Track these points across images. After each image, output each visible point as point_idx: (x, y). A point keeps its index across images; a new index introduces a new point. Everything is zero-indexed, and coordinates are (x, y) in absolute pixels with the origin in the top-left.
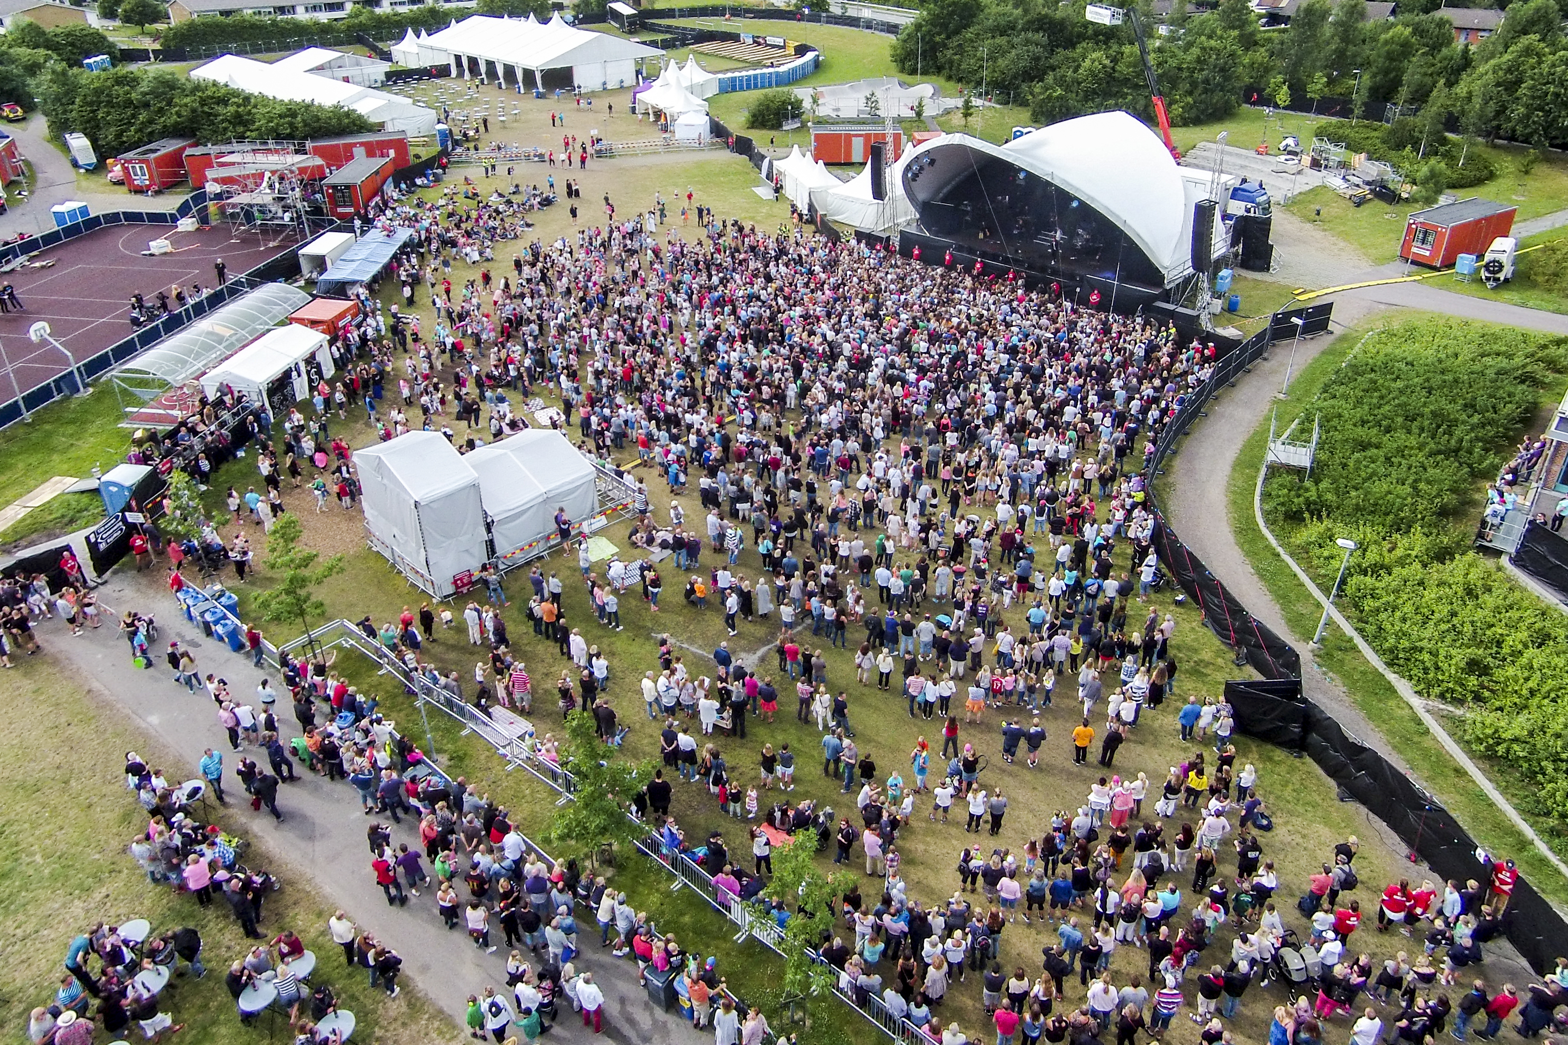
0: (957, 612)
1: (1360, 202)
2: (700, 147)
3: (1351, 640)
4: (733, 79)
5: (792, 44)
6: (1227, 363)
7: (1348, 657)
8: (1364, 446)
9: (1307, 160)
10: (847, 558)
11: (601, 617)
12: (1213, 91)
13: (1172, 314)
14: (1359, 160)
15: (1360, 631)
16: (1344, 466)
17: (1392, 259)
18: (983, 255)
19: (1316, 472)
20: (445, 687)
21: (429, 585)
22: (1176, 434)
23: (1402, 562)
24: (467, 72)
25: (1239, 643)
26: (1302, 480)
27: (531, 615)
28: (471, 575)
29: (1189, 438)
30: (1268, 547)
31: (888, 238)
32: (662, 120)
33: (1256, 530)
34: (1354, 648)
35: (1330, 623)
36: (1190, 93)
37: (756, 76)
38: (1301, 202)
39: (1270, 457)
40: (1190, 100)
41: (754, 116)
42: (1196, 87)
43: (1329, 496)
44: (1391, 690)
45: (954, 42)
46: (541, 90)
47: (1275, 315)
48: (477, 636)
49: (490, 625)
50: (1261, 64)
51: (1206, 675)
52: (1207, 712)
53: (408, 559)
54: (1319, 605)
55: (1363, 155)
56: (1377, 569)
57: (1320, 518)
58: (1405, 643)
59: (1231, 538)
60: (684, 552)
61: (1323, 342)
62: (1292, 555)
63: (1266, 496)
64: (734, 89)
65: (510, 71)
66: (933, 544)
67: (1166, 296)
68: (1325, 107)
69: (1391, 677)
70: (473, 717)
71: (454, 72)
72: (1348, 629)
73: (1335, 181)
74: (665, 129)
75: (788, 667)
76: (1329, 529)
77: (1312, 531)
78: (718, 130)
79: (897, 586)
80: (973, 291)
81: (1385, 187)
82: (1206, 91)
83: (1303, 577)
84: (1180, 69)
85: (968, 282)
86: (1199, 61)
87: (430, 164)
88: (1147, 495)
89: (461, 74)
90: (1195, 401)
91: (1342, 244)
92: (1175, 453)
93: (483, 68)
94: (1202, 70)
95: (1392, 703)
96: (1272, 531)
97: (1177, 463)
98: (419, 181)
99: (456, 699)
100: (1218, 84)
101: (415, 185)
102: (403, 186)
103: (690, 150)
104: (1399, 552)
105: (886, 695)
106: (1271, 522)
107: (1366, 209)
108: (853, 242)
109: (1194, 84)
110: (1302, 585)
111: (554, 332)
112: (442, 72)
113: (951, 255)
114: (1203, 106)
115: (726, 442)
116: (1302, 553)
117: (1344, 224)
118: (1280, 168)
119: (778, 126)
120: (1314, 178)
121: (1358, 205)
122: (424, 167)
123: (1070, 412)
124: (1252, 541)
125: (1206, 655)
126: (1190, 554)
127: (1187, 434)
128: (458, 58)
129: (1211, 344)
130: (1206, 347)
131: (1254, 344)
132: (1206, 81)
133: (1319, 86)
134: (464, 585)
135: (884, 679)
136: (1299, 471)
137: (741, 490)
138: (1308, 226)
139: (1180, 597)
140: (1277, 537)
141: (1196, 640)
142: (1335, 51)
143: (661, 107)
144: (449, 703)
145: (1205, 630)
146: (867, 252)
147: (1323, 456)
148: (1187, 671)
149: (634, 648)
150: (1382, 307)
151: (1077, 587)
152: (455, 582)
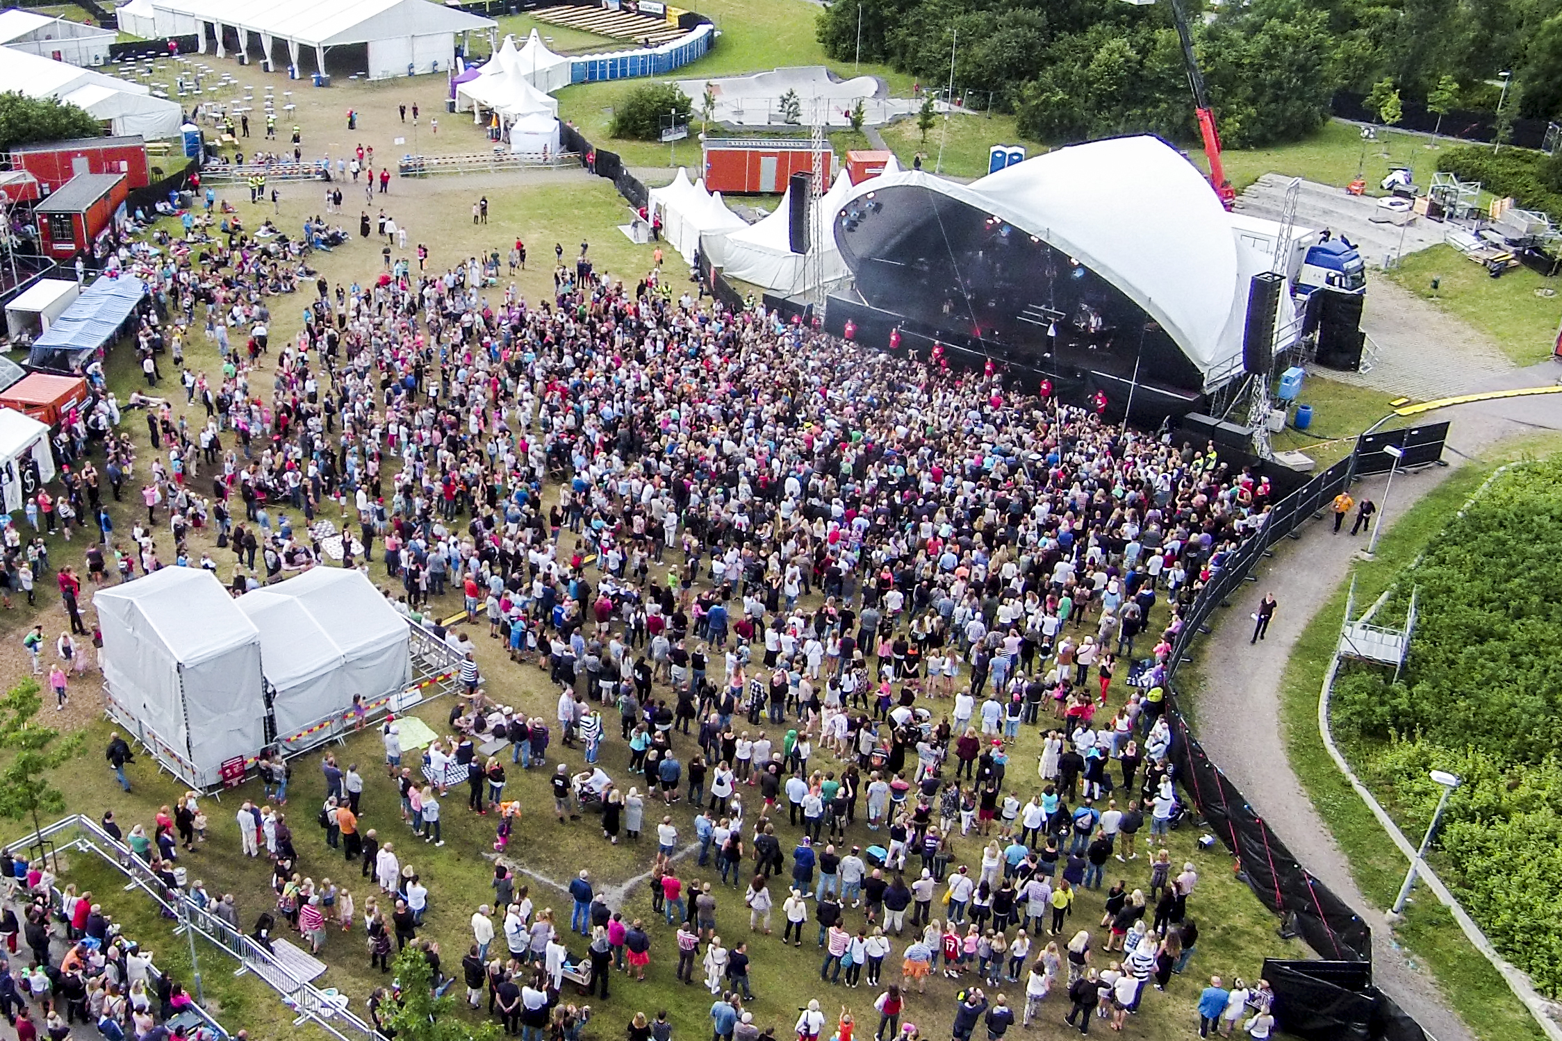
0: (894, 844)
1: (1499, 271)
2: (545, 165)
3: (1447, 911)
4: (593, 64)
5: (675, 13)
6: (1288, 507)
7: (1442, 934)
8: (1482, 636)
9: (1422, 205)
10: (747, 762)
11: (417, 827)
12: (1286, 100)
13: (1212, 431)
14: (1501, 207)
15: (1462, 899)
16: (1452, 663)
17: (1543, 357)
18: (945, 336)
19: (1411, 669)
20: (218, 912)
21: (188, 772)
22: (1211, 607)
23: (1526, 806)
24: (220, 45)
25: (1287, 907)
26: (1388, 681)
27: (324, 821)
28: (243, 763)
29: (1229, 612)
30: (1336, 773)
31: (811, 307)
32: (494, 125)
33: (1320, 748)
34: (1452, 923)
35: (1418, 885)
36: (1253, 101)
37: (623, 61)
38: (1411, 268)
39: (1344, 647)
40: (1252, 111)
41: (622, 120)
42: (1261, 94)
43: (1426, 705)
44: (1501, 984)
45: (910, 17)
46: (323, 75)
47: (1363, 438)
48: (253, 845)
49: (270, 831)
50: (1360, 59)
51: (1240, 949)
52: (1237, 999)
53: (161, 737)
54: (1403, 860)
55: (1507, 201)
56: (1488, 814)
57: (1412, 738)
58: (1524, 920)
59: (1282, 758)
60: (527, 744)
61: (1433, 478)
62: (1368, 786)
63: (1336, 701)
64: (592, 79)
65: (280, 47)
66: (864, 748)
67: (1205, 405)
68: (1453, 124)
69: (1502, 966)
70: (251, 952)
71: (202, 47)
72: (1444, 896)
73: (1463, 237)
74: (496, 137)
75: (665, 907)
76: (1424, 754)
77: (1397, 755)
78: (570, 141)
79: (813, 804)
80: (928, 389)
81: (1538, 250)
82: (1276, 99)
83: (1383, 818)
84: (1239, 65)
85: (922, 375)
86: (1267, 54)
87: (174, 182)
88: (1166, 692)
89: (212, 49)
90: (1239, 560)
91: (1470, 333)
92: (1208, 632)
93: (243, 42)
94: (1272, 67)
95: (1501, 1002)
96: (1342, 751)
97: (1211, 646)
98: (160, 207)
99: (231, 930)
100: (1295, 89)
101: (155, 211)
102: (140, 214)
103: (534, 167)
104: (1524, 791)
105: (797, 951)
106: (1341, 738)
107: (1507, 282)
108: (761, 312)
109: (1259, 88)
110: (1381, 830)
111: (348, 429)
112: (187, 45)
113: (899, 334)
114: (1271, 121)
115: (583, 593)
116: (1383, 785)
117: (1473, 303)
118: (1382, 215)
119: (654, 136)
120: (1431, 233)
121: (1496, 275)
122: (167, 188)
123: (1064, 571)
124: (1314, 764)
125: (1240, 920)
126: (1223, 780)
127: (1226, 606)
128: (209, 28)
129: (1265, 479)
130: (1258, 483)
131: (1329, 479)
132: (1278, 85)
133: (1447, 95)
134: (234, 776)
135: (793, 932)
136: (1385, 668)
137: (607, 662)
138: (1420, 303)
139: (1207, 839)
140: (1349, 760)
141: (1226, 899)
142: (1474, 41)
143: (490, 105)
144: (221, 934)
145: (1239, 885)
146: (780, 329)
147: (1420, 647)
148: (1212, 942)
149: (459, 871)
150: (1523, 428)
151: (1060, 818)
152: (223, 771)
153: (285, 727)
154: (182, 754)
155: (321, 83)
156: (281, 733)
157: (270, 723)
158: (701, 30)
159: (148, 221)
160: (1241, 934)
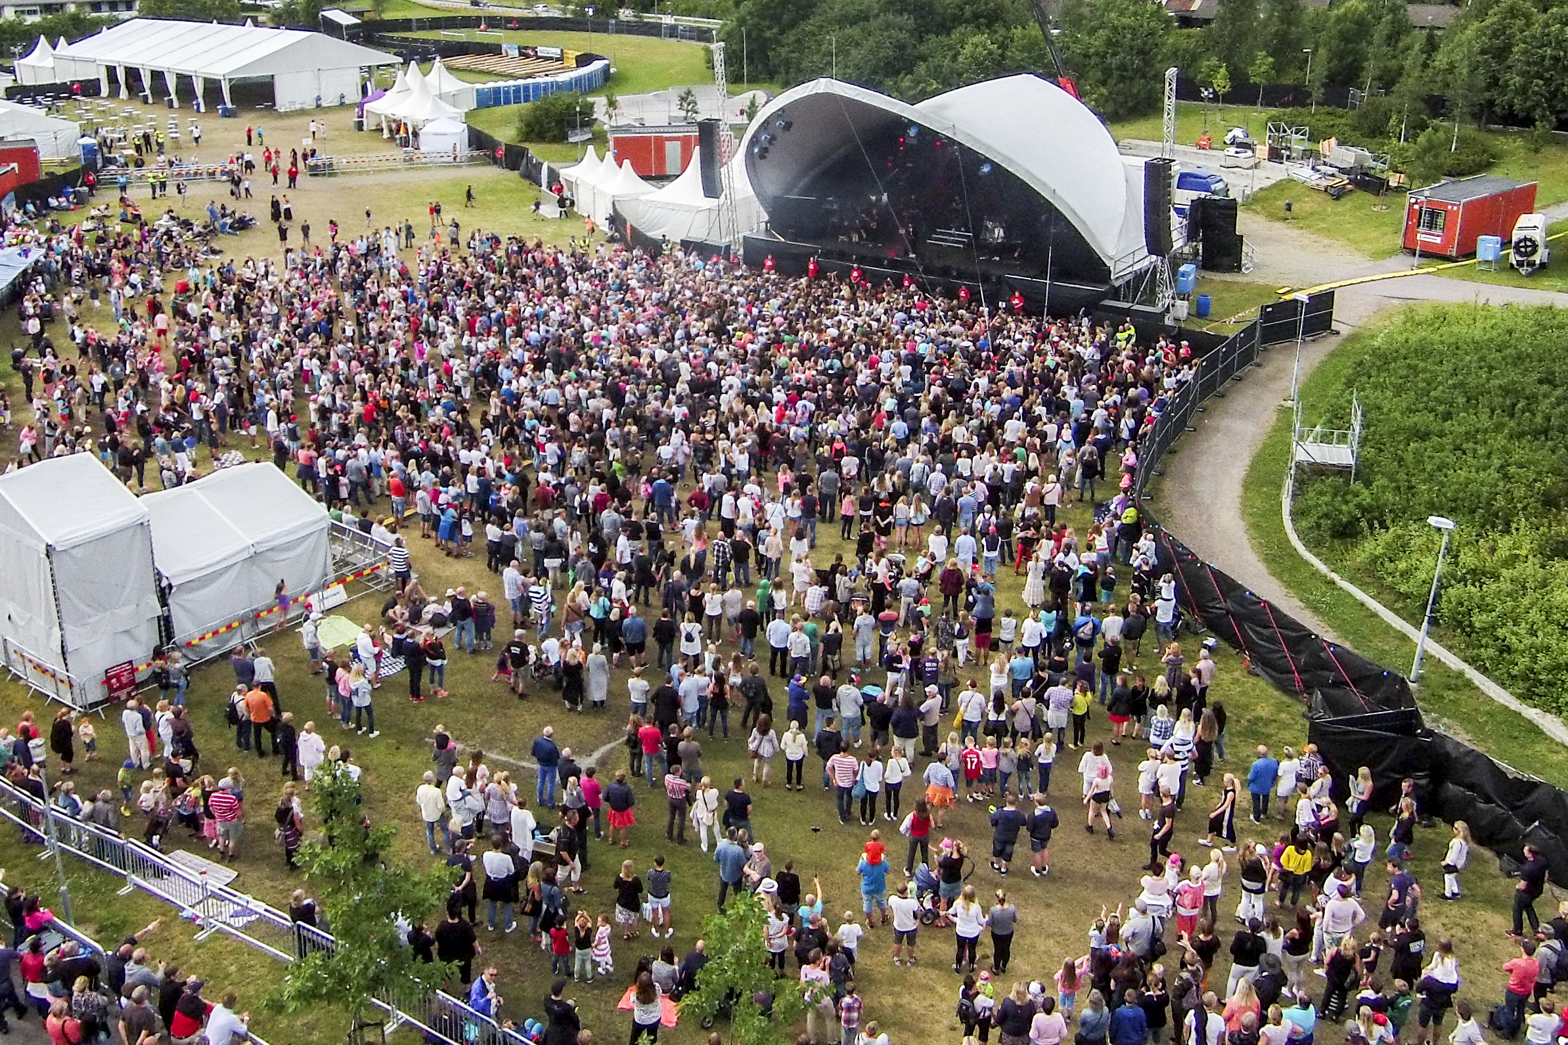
0: (892, 677)
1: (1338, 194)
2: (456, 162)
3: (1461, 674)
4: (497, 91)
5: (572, 54)
7: (1464, 696)
8: (1424, 436)
9: (1263, 151)
12: (1131, 79)
13: (1128, 312)
14: (1329, 147)
15: (1472, 661)
16: (1401, 460)
17: (1392, 253)
18: (861, 260)
19: (1363, 472)
20: (91, 817)
21: (64, 688)
22: (1160, 451)
24: (123, 87)
25: (1308, 688)
26: (1347, 483)
27: (232, 716)
28: (134, 671)
29: (1177, 457)
30: (1315, 574)
31: (728, 247)
32: (402, 134)
33: (1294, 554)
34: (1469, 684)
35: (1426, 658)
36: (1104, 83)
37: (526, 88)
38: (1265, 199)
39: (1300, 455)
40: (1104, 91)
41: (528, 125)
44: (1535, 731)
46: (229, 105)
47: (1264, 308)
48: (145, 753)
49: (165, 732)
50: (1186, 51)
52: (1288, 770)
53: (30, 652)
54: (1404, 638)
55: (1333, 141)
57: (1383, 525)
59: (1261, 567)
60: (470, 623)
61: (1329, 344)
62: (1352, 581)
63: (1297, 515)
64: (497, 103)
65: (185, 83)
66: (842, 595)
67: (1115, 294)
68: (1274, 96)
69: (1531, 713)
71: (105, 90)
72: (1454, 662)
73: (1303, 172)
74: (405, 143)
75: (645, 767)
76: (1399, 537)
77: (1371, 547)
78: (479, 141)
79: (799, 644)
81: (1367, 174)
82: (1122, 79)
83: (1373, 605)
86: (1109, 43)
87: (69, 179)
89: (114, 93)
90: (1179, 406)
91: (1326, 241)
92: (1161, 474)
93: (147, 82)
96: (1317, 555)
97: (1168, 485)
98: (53, 202)
100: (1137, 71)
101: (47, 206)
102: (30, 207)
103: (446, 166)
106: (1314, 545)
107: (1347, 204)
109: (1107, 72)
110: (1374, 615)
112: (90, 88)
113: (816, 263)
114: (1121, 99)
115: (522, 482)
116: (1369, 575)
117: (1323, 220)
118: (1230, 162)
119: (561, 138)
120: (1276, 172)
121: (1337, 197)
123: (1014, 429)
124: (1293, 569)
127: (1173, 452)
128: (111, 71)
129: (1185, 343)
130: (1179, 347)
131: (1243, 341)
132: (1122, 67)
133: (1264, 68)
134: (122, 687)
135: (795, 769)
137: (552, 537)
138: (1278, 225)
139: (1210, 641)
140: (1326, 561)
141: (1243, 693)
142: (1276, 34)
143: (397, 117)
144: (100, 846)
145: (1253, 680)
146: (699, 263)
149: (400, 759)
150: (1395, 301)
151: (1064, 628)
152: (108, 681)
153: (184, 629)
154: (56, 665)
155: (227, 114)
156: (179, 636)
157: (166, 625)
158: (597, 65)
159: (38, 215)
160: (1268, 722)
